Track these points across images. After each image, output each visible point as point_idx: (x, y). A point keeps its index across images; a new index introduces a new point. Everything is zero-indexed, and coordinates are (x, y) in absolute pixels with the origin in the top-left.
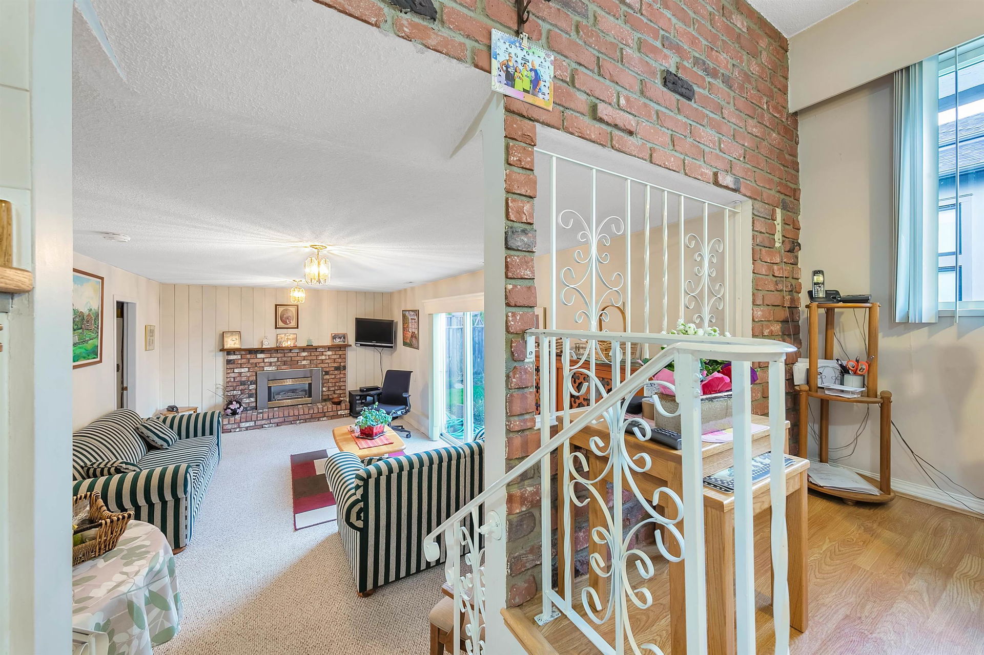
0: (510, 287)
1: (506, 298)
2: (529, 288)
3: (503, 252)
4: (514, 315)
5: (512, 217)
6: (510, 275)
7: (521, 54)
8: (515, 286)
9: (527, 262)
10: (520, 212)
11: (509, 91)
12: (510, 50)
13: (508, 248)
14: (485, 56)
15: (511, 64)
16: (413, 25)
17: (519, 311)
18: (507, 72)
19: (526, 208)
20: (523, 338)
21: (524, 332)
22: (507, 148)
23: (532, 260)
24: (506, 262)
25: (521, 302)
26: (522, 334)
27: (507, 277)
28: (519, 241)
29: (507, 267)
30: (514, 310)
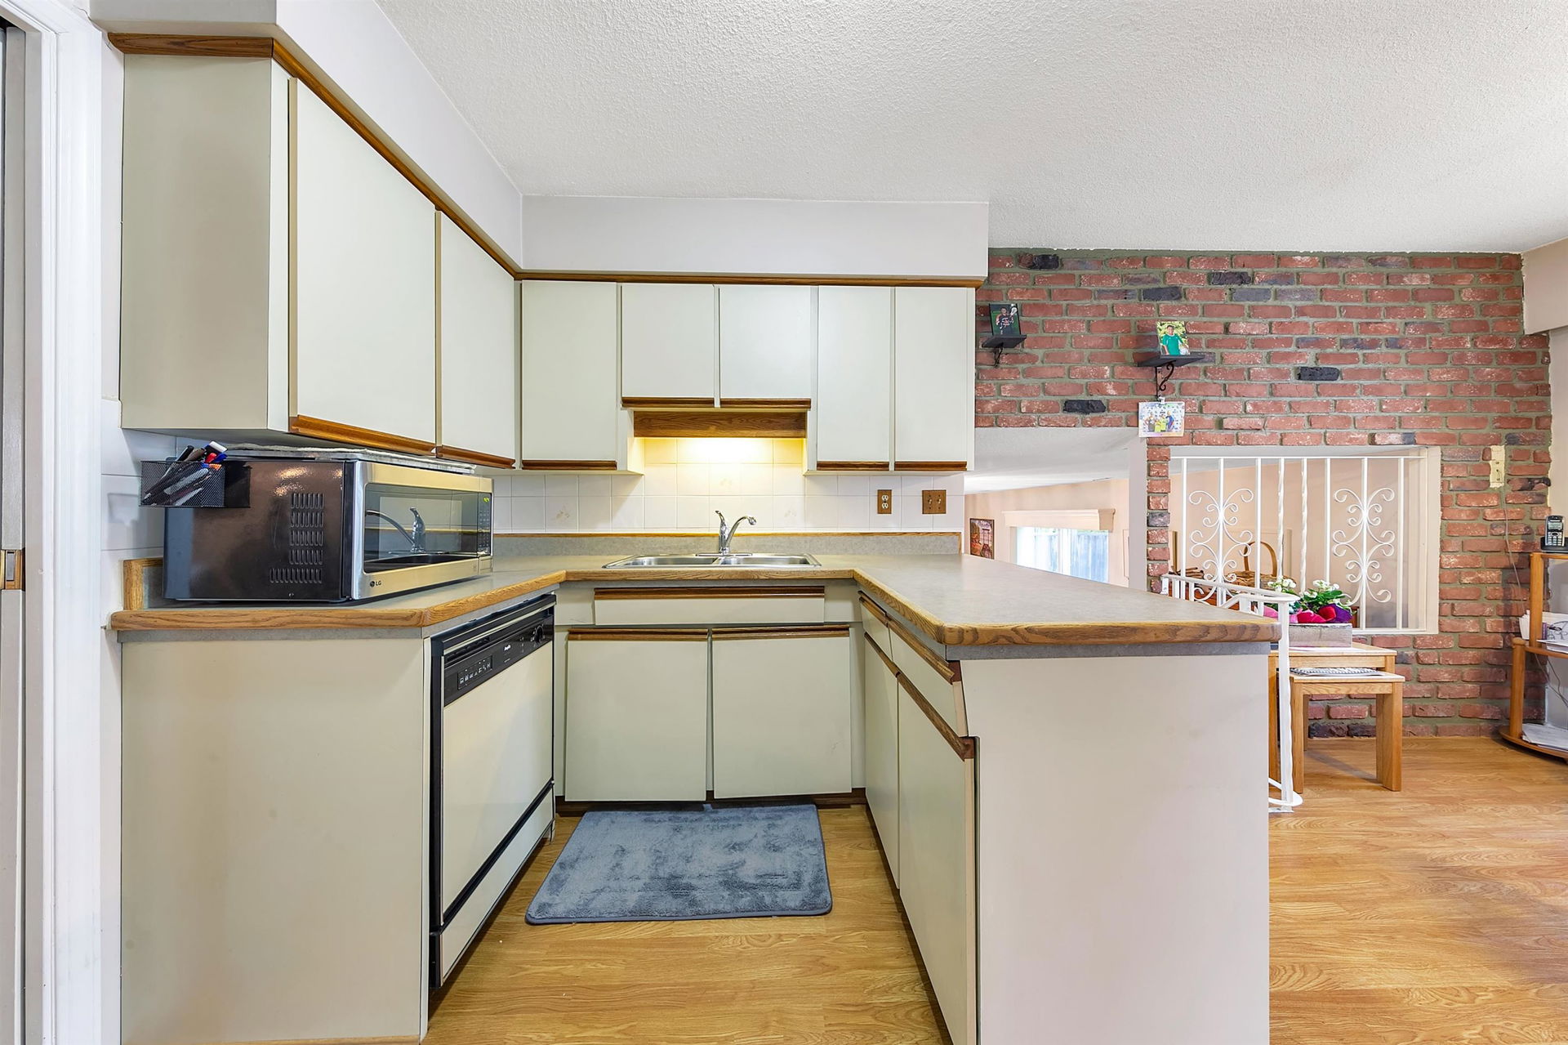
0: (1150, 549)
1: (1148, 555)
2: (1164, 549)
3: (1146, 528)
4: (1153, 565)
5: (1152, 507)
6: (1150, 542)
7: (1159, 410)
8: (1154, 548)
9: (1162, 534)
10: (1158, 503)
11: (1151, 435)
12: (1152, 411)
13: (1148, 526)
14: (1134, 419)
15: (1152, 419)
16: (1092, 419)
17: (1157, 564)
18: (1150, 424)
19: (1163, 501)
20: (1159, 579)
21: (1160, 575)
22: (1149, 466)
23: (1167, 532)
24: (1148, 534)
25: (1158, 557)
26: (1159, 577)
27: (1148, 543)
28: (1158, 521)
29: (1148, 537)
30: (1152, 562)
